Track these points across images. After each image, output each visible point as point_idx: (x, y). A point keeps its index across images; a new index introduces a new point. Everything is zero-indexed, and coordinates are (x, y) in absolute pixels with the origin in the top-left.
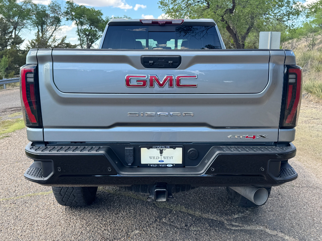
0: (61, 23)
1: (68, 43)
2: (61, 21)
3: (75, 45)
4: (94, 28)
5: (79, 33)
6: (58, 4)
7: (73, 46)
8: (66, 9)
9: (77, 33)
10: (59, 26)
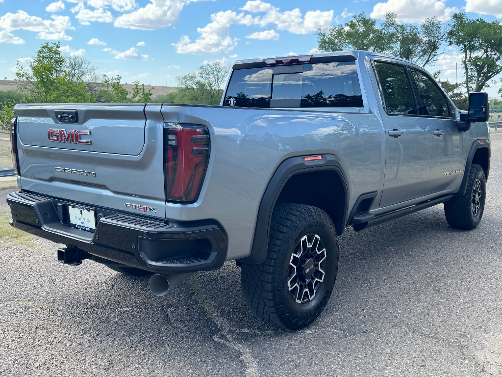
0: (437, 50)
1: (446, 81)
2: (438, 48)
3: (457, 84)
4: (495, 54)
5: (466, 65)
6: (437, 22)
7: (453, 85)
8: (450, 28)
9: (464, 65)
10: (435, 55)
